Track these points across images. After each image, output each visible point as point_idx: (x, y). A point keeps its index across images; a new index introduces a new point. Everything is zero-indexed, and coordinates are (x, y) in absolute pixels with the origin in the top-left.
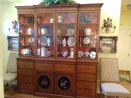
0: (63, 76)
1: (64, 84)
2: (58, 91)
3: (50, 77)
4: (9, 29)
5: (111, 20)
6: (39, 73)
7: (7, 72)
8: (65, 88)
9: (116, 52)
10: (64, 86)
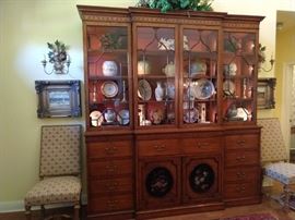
0: (200, 162)
1: (202, 179)
2: (190, 198)
3: (172, 169)
4: (45, 62)
5: (264, 49)
6: (146, 164)
7: (42, 178)
8: (203, 187)
9: (274, 107)
10: (201, 184)
